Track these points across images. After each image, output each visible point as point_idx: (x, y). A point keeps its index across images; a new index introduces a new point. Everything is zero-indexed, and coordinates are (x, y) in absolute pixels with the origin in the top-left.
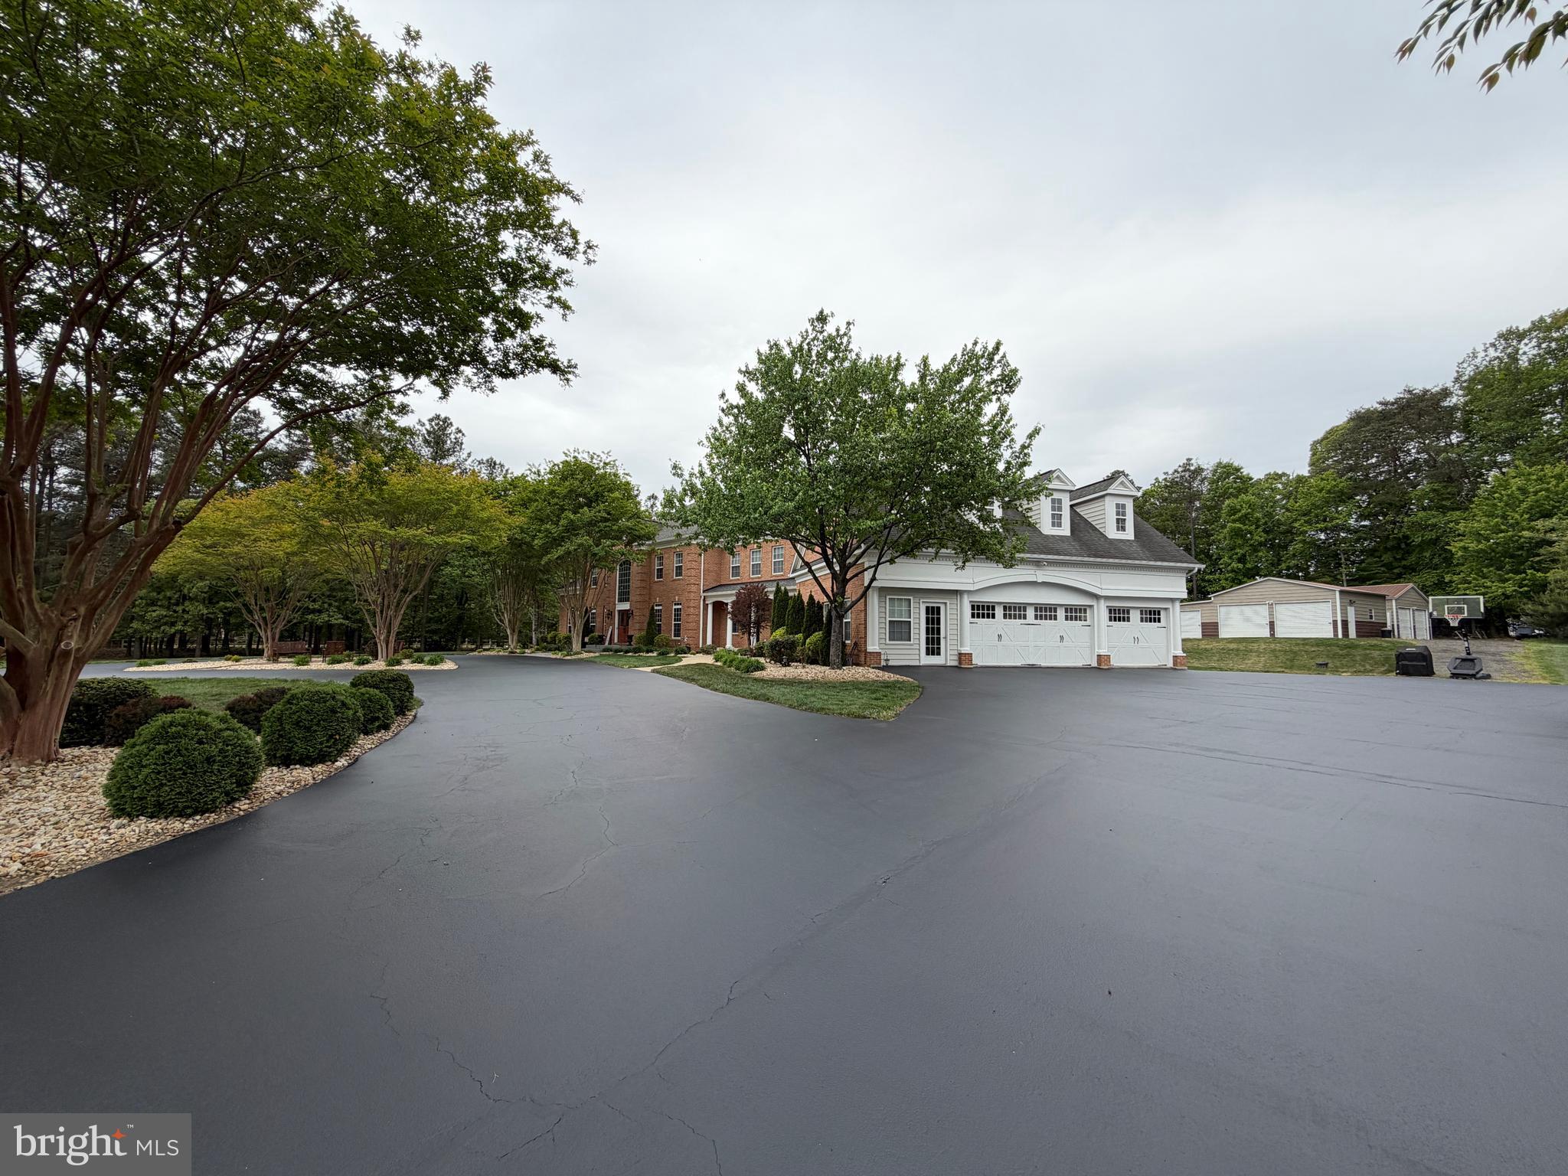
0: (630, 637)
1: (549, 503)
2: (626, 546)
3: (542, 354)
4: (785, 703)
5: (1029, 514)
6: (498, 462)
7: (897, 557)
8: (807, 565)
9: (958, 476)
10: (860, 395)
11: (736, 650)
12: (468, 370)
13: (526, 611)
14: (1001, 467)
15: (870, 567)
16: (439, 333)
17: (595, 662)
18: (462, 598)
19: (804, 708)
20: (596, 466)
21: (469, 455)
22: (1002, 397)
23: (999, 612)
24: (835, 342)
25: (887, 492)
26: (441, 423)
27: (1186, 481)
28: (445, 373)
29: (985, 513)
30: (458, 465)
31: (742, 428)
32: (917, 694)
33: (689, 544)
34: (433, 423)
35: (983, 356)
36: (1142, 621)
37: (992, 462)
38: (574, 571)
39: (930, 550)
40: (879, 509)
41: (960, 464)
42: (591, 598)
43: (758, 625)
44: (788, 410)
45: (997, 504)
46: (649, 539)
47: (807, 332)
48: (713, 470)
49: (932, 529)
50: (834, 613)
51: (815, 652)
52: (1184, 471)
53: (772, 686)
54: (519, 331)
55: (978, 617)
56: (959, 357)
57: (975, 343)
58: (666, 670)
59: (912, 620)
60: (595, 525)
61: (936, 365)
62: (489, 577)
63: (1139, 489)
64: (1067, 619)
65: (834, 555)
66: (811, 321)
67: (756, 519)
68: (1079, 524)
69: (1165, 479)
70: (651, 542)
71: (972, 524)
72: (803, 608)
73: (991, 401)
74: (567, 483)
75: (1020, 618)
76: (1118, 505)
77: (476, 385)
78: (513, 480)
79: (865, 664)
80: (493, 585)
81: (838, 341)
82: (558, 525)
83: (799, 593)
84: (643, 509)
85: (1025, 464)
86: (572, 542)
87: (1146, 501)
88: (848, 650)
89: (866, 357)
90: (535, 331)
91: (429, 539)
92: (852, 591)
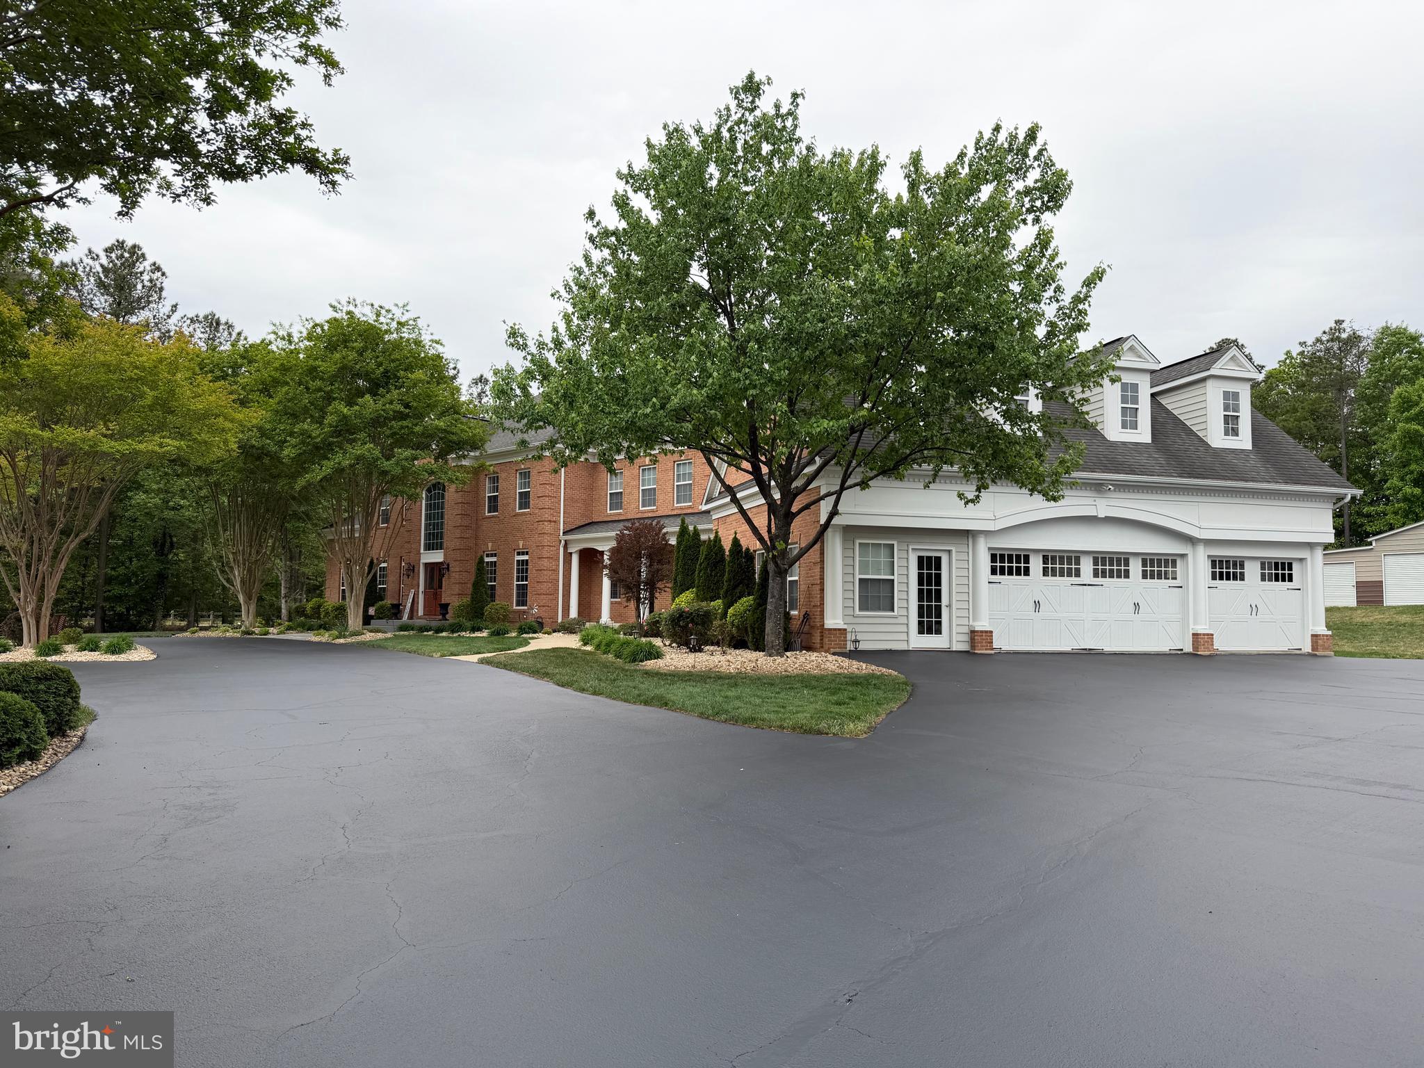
0: (445, 607)
1: (307, 388)
2: (436, 459)
3: (291, 139)
4: (693, 711)
5: (1085, 409)
6: (223, 320)
7: (872, 479)
8: (730, 490)
9: (970, 347)
10: (815, 214)
11: (616, 625)
12: (165, 167)
13: (269, 566)
14: (1041, 331)
15: (829, 494)
16: (118, 104)
17: (385, 648)
18: (163, 544)
19: (724, 717)
20: (385, 327)
21: (174, 308)
22: (1043, 217)
23: (1036, 564)
24: (773, 126)
25: (856, 374)
26: (126, 255)
27: (1334, 356)
28: (127, 169)
29: (1013, 406)
30: (156, 324)
31: (624, 269)
32: (904, 697)
33: (540, 457)
34: (113, 255)
35: (1010, 150)
36: (1263, 579)
37: (1027, 324)
38: (350, 500)
39: (925, 466)
40: (844, 401)
41: (975, 327)
42: (377, 545)
43: (652, 586)
44: (699, 239)
45: (1033, 391)
46: (474, 447)
47: (728, 109)
48: (574, 337)
49: (929, 434)
50: (771, 567)
51: (742, 628)
52: (1332, 340)
53: (673, 683)
54: (252, 102)
55: (1002, 573)
56: (971, 152)
57: (997, 129)
58: (502, 659)
59: (895, 577)
60: (385, 424)
61: (934, 166)
62: (208, 508)
63: (1260, 368)
64: (1145, 576)
65: (771, 474)
66: (735, 93)
67: (646, 416)
68: (1164, 422)
69: (1302, 353)
70: (477, 454)
71: (993, 424)
72: (723, 559)
73: (1024, 221)
74: (337, 356)
75: (1069, 575)
76: (1226, 394)
77: (179, 191)
78: (246, 350)
79: (820, 648)
80: (216, 523)
81: (779, 124)
82: (321, 423)
83: (716, 536)
84: (463, 399)
85: (1079, 327)
86: (345, 453)
87: (1271, 389)
88: (795, 625)
89: (824, 152)
90: (279, 103)
91: (107, 445)
92: (800, 532)
